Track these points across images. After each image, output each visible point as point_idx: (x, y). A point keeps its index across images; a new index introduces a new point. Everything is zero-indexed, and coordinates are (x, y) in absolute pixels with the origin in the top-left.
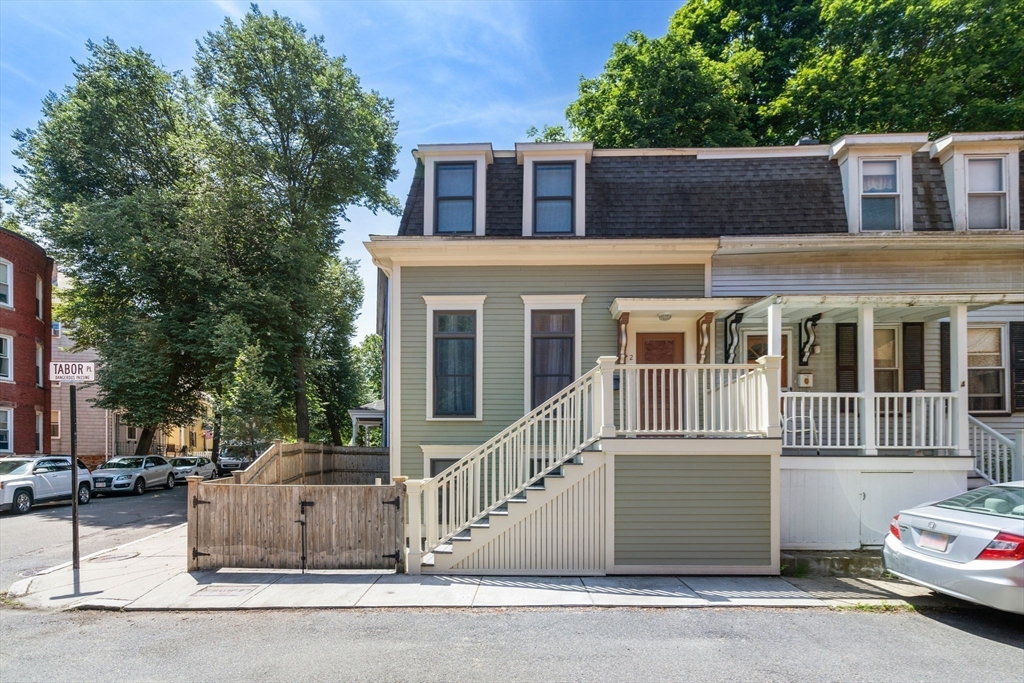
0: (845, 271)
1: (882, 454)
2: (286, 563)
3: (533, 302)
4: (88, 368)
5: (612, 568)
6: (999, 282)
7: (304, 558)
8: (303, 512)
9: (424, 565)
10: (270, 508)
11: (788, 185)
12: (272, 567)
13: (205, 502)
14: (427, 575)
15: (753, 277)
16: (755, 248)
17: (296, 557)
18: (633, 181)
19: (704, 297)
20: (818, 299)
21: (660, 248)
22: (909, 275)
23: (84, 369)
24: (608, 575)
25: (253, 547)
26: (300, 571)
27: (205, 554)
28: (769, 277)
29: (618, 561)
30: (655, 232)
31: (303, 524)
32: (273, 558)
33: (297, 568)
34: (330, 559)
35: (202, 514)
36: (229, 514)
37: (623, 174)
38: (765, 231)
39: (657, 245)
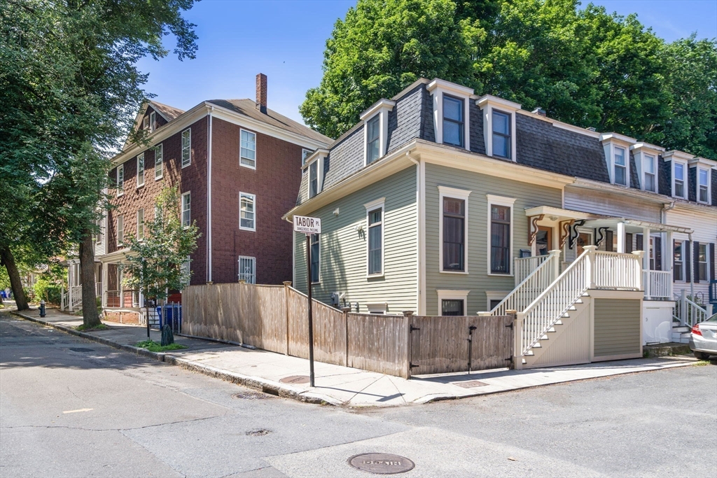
0: (610, 203)
1: (654, 299)
2: (460, 368)
3: (493, 200)
4: (317, 223)
5: (593, 359)
6: (652, 217)
7: (469, 364)
8: (471, 333)
9: (523, 364)
10: (453, 331)
11: (587, 151)
12: (453, 371)
13: (416, 329)
14: (527, 369)
15: (579, 201)
16: (586, 185)
17: (464, 364)
18: (529, 131)
19: (561, 208)
20: (639, 223)
21: (552, 178)
22: (629, 209)
23: (315, 223)
24: (592, 363)
25: (444, 359)
26: (467, 373)
27: (416, 366)
28: (585, 201)
29: (596, 354)
30: (542, 166)
31: (470, 341)
32: (454, 366)
33: (466, 370)
34: (482, 363)
35: (414, 337)
36: (430, 336)
37: (524, 126)
38: (583, 175)
39: (551, 176)
